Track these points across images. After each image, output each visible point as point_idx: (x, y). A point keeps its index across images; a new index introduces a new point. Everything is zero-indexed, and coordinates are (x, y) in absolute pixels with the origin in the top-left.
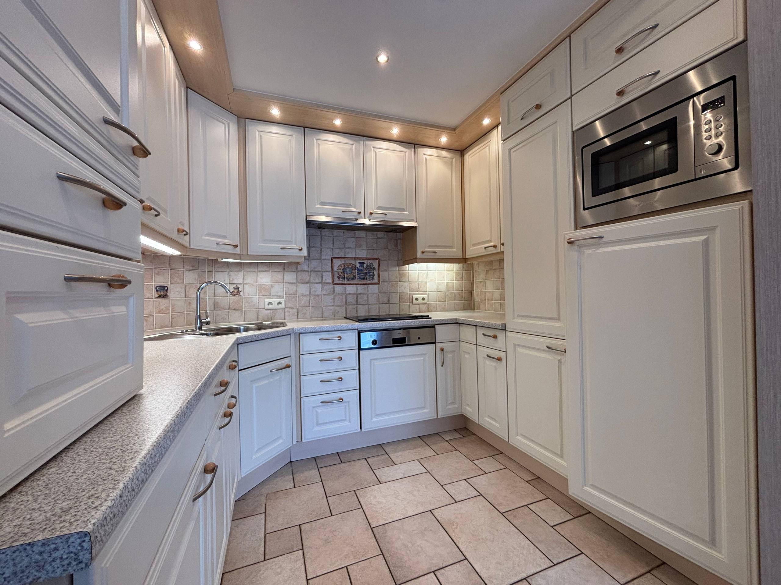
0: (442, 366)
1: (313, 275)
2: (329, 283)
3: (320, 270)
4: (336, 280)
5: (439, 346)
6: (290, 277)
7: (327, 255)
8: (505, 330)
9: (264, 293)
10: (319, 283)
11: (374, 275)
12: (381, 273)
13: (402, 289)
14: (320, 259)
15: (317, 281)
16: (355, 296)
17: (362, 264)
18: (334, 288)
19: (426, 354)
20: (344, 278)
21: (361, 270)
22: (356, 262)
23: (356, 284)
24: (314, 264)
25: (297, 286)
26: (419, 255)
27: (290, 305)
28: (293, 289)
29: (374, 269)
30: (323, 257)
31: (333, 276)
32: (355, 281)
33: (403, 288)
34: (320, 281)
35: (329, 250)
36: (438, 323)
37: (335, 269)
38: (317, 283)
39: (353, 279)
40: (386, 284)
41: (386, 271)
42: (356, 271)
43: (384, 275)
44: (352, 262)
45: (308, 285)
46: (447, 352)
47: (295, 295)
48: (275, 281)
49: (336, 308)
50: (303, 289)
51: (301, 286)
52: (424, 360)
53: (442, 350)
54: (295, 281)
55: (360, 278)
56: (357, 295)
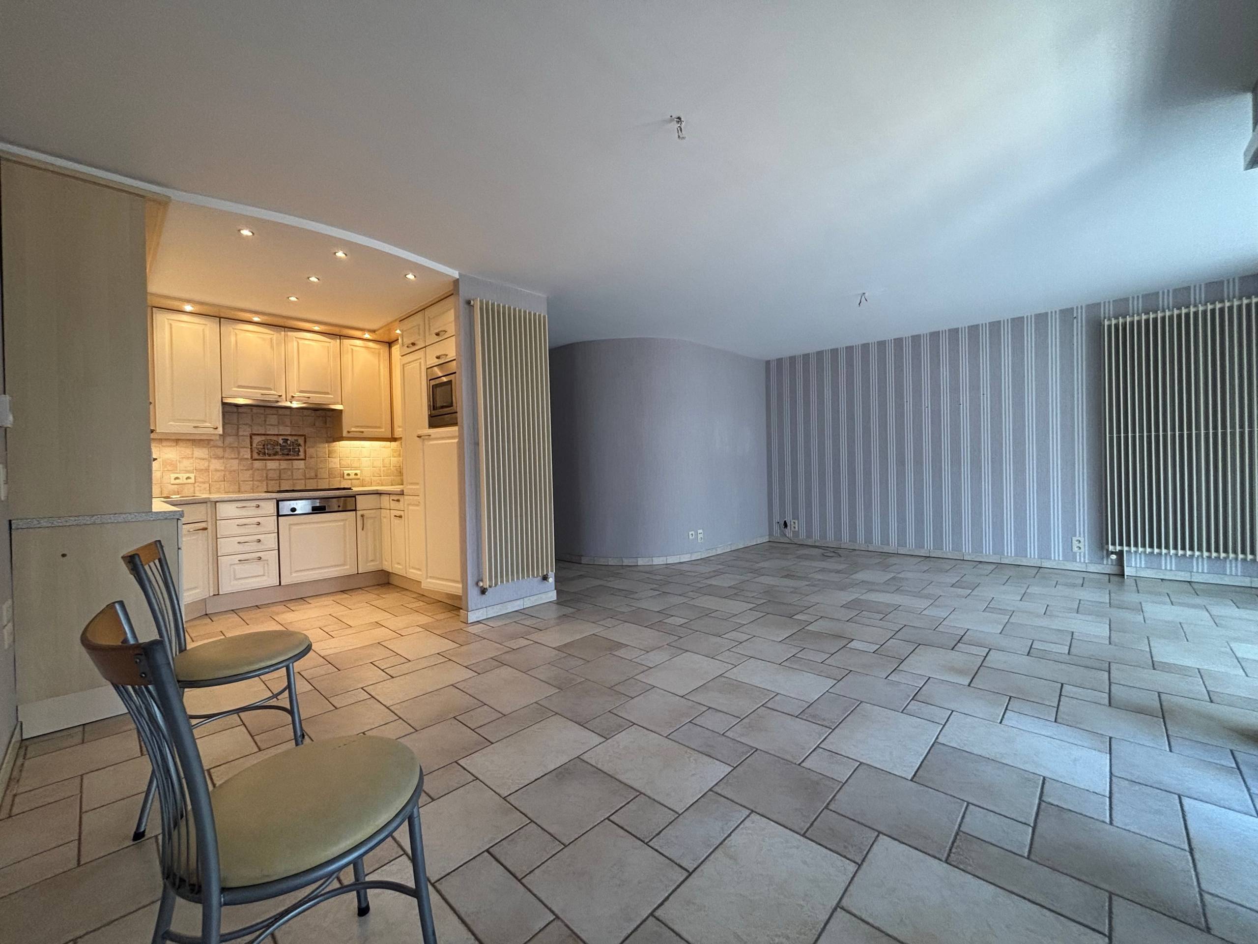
0: (363, 529)
1: (228, 450)
2: (247, 459)
3: (236, 445)
4: (256, 456)
5: (359, 513)
6: (201, 452)
7: (245, 431)
8: (403, 494)
9: (170, 468)
10: (236, 458)
11: (299, 451)
12: (307, 450)
13: (332, 465)
14: (237, 435)
15: (233, 456)
16: (278, 472)
17: (286, 441)
18: (252, 463)
19: (346, 520)
20: (264, 454)
21: (285, 446)
22: (278, 439)
23: (278, 460)
24: (229, 440)
25: (209, 461)
26: (345, 434)
27: (200, 480)
28: (204, 465)
29: (299, 445)
30: (241, 433)
31: (252, 452)
32: (277, 457)
33: (332, 463)
34: (237, 456)
35: (248, 426)
36: (359, 493)
37: (254, 445)
38: (232, 459)
39: (275, 455)
40: (313, 460)
41: (313, 447)
42: (279, 447)
43: (310, 451)
44: (275, 438)
45: (221, 461)
46: (367, 518)
47: (207, 470)
48: (183, 457)
49: (255, 483)
50: (216, 464)
51: (214, 461)
52: (344, 525)
53: (362, 516)
54: (207, 456)
55: (283, 454)
56: (280, 470)
